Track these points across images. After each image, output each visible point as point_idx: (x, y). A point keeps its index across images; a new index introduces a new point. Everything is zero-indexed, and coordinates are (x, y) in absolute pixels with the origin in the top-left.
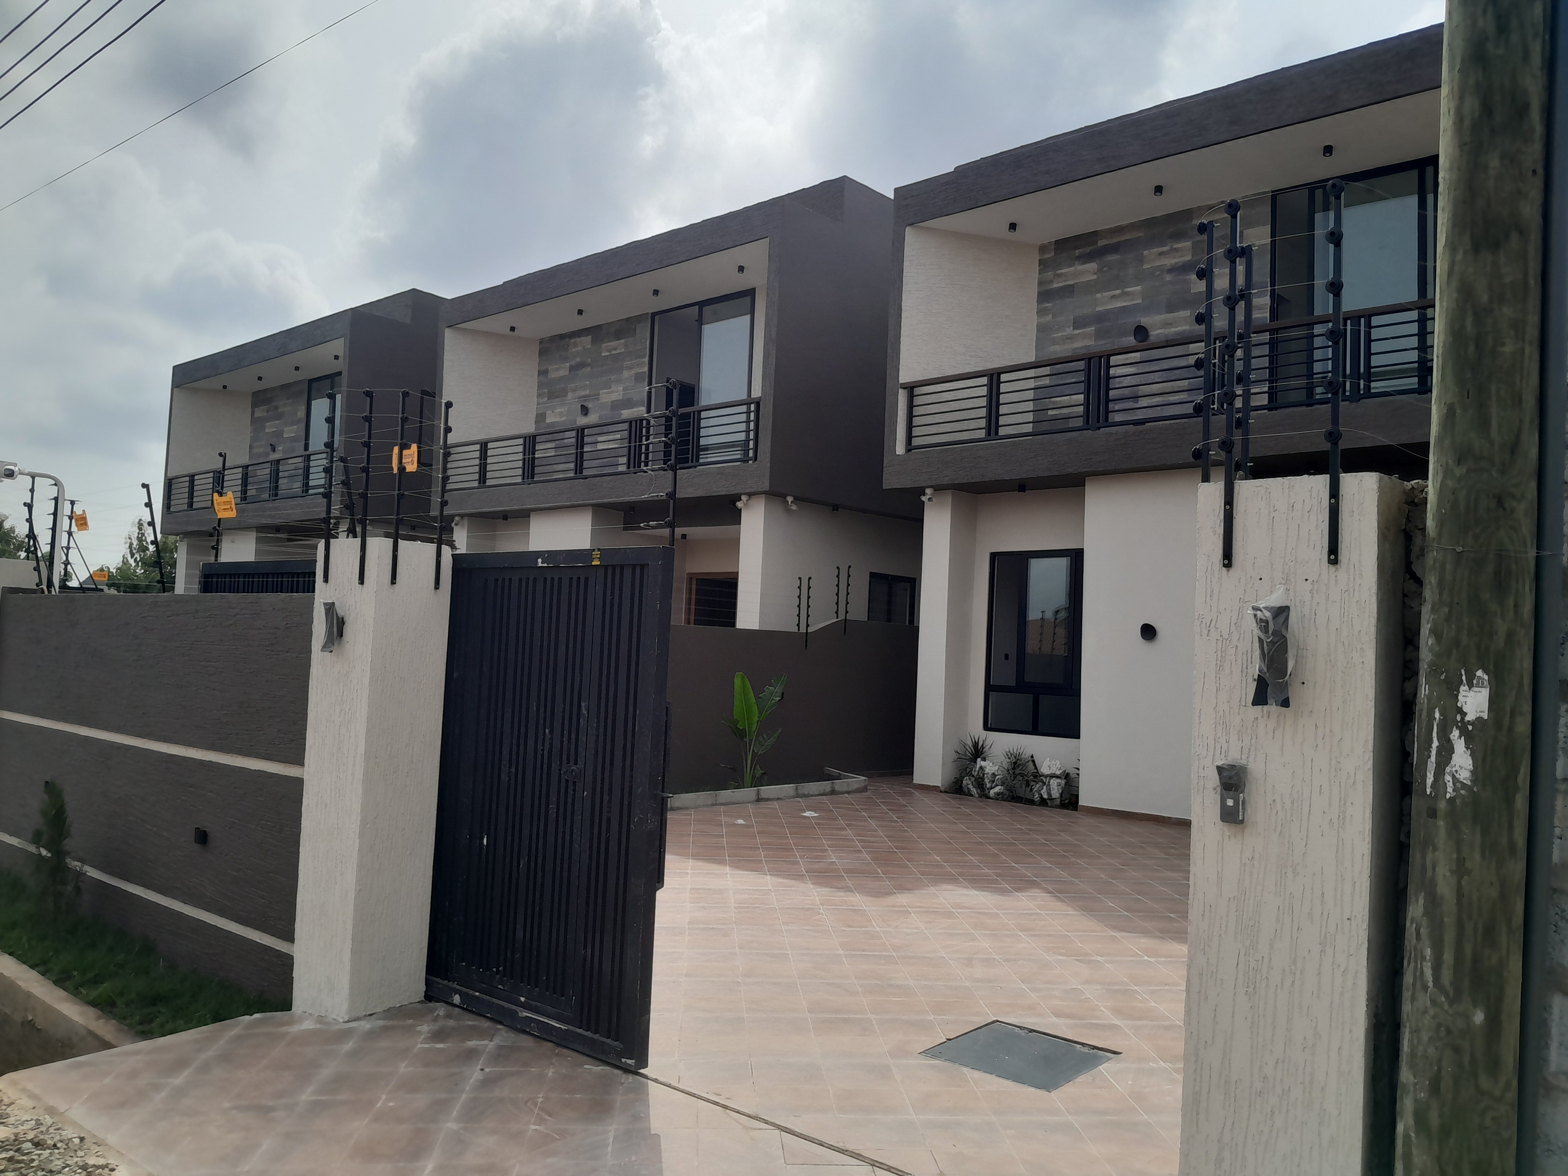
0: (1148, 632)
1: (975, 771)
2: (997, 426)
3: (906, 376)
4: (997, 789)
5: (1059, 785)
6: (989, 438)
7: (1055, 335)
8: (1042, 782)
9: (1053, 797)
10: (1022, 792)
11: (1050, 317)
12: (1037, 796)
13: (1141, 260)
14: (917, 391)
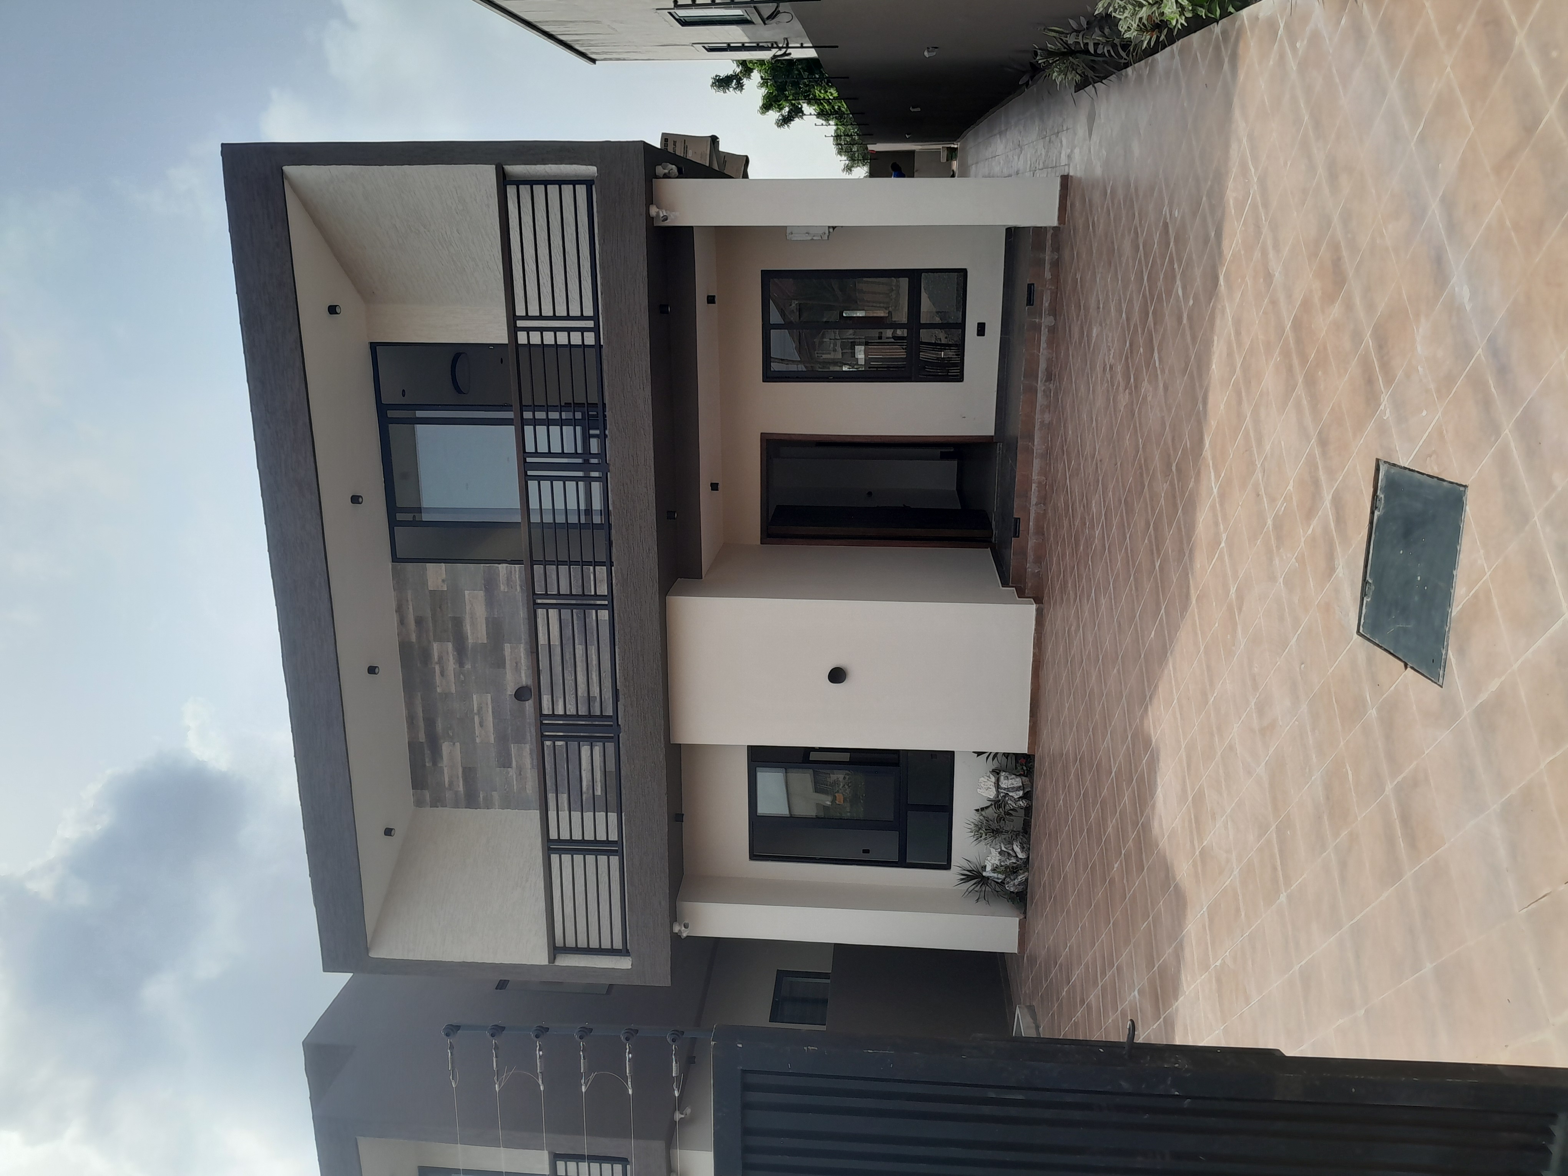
0: (837, 675)
1: (998, 878)
2: (608, 842)
3: (541, 958)
4: (1017, 849)
5: (1007, 778)
6: (620, 851)
7: (515, 788)
8: (1004, 797)
9: (1021, 784)
10: (1017, 823)
11: (494, 793)
12: (1021, 803)
13: (446, 696)
14: (559, 942)
